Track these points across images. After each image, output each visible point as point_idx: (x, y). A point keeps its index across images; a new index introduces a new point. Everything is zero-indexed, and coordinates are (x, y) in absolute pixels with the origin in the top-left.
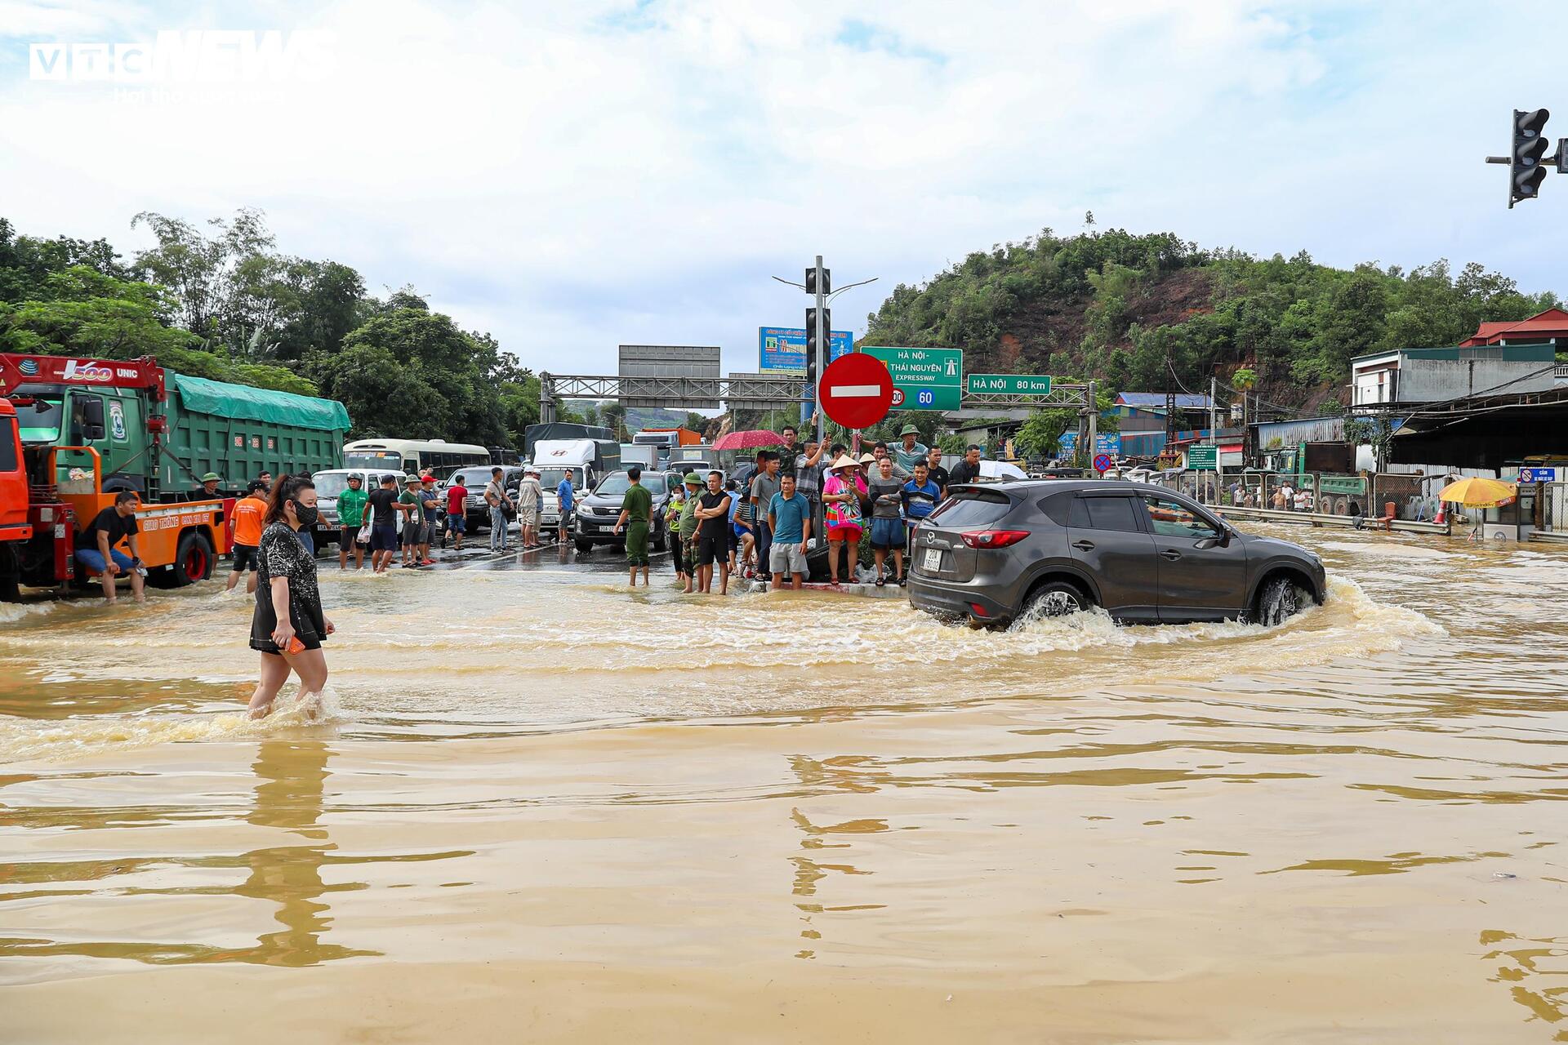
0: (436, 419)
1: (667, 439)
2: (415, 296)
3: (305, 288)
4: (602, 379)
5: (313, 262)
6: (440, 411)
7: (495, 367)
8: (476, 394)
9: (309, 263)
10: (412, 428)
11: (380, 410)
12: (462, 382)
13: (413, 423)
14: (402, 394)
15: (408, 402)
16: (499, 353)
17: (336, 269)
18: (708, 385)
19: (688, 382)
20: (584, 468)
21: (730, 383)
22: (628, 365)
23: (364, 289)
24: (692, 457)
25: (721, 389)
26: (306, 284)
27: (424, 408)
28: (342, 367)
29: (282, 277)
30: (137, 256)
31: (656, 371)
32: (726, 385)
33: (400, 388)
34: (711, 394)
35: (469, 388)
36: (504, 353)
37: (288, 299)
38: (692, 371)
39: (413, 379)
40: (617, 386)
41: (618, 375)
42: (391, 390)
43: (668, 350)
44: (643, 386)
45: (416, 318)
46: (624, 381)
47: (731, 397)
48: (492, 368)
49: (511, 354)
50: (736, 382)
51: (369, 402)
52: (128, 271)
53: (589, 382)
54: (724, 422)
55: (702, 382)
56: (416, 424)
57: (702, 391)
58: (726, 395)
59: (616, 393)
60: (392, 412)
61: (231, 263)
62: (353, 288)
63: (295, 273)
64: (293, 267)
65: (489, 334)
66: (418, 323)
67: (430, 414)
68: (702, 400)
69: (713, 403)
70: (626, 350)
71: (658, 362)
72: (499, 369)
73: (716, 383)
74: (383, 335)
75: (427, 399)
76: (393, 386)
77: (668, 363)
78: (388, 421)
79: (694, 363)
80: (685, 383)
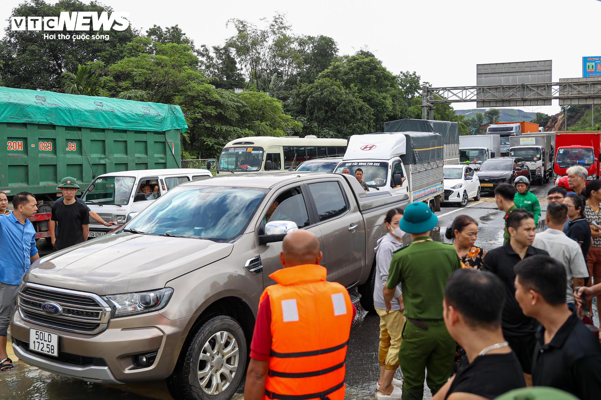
0: (365, 121)
1: (511, 129)
2: (368, 52)
3: (308, 51)
4: (464, 88)
5: (311, 36)
6: (368, 116)
7: (418, 91)
8: (394, 105)
9: (309, 37)
10: (351, 127)
11: (333, 116)
12: (384, 98)
13: (351, 124)
14: (345, 106)
15: (347, 112)
16: (421, 83)
17: (322, 38)
18: (543, 88)
19: (527, 87)
20: (390, 163)
21: (560, 86)
22: (483, 78)
23: (338, 49)
24: (528, 143)
25: (553, 90)
26: (309, 49)
27: (358, 115)
28: (312, 92)
29: (295, 46)
30: (226, 41)
31: (503, 80)
32: (557, 87)
33: (343, 103)
34: (544, 94)
35: (389, 102)
36: (424, 82)
37: (297, 58)
38: (530, 79)
39: (351, 97)
40: (475, 93)
41: (476, 85)
42: (338, 104)
43: (512, 65)
44: (493, 92)
45: (357, 61)
46: (480, 89)
47: (561, 96)
48: (417, 92)
49: (427, 83)
50: (564, 85)
51: (326, 112)
52: (221, 49)
53: (455, 92)
54: (560, 117)
55: (538, 87)
56: (353, 125)
57: (538, 93)
58: (557, 95)
59: (475, 98)
60: (339, 118)
61: (270, 41)
62: (332, 49)
63: (302, 43)
64: (301, 39)
65: (415, 72)
66: (358, 63)
67: (362, 119)
68: (537, 100)
69: (547, 101)
70: (481, 67)
71: (504, 74)
72: (421, 92)
73: (549, 86)
74: (339, 72)
75: (361, 109)
76: (340, 101)
77: (511, 74)
78: (337, 123)
79: (532, 73)
80: (524, 88)
